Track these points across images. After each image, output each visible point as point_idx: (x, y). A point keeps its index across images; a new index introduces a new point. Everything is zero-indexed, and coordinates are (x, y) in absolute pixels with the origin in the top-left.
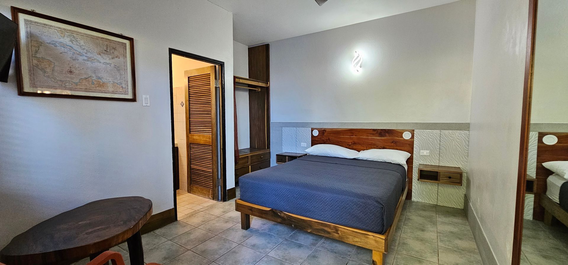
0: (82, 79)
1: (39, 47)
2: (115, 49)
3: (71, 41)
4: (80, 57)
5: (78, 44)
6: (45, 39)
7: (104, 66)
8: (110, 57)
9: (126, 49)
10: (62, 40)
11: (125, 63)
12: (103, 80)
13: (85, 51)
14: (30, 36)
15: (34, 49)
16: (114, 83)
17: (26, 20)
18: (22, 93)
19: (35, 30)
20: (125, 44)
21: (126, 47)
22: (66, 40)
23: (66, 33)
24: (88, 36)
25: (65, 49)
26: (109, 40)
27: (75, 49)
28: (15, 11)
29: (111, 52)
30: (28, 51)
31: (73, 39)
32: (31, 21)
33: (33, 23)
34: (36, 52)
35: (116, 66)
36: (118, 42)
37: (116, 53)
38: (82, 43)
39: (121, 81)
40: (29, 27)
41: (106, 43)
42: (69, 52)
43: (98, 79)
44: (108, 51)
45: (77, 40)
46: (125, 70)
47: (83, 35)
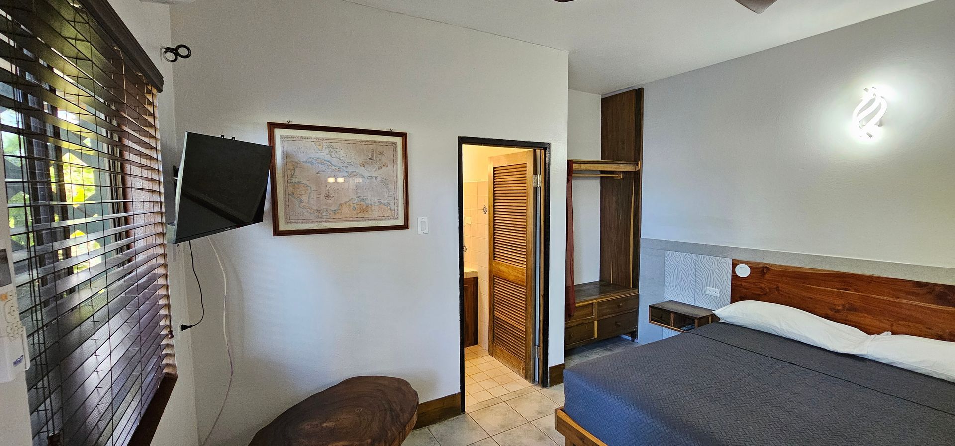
0: (341, 204)
1: (295, 169)
2: (382, 154)
3: (330, 153)
4: (340, 174)
5: (338, 156)
6: (302, 157)
7: (368, 181)
8: (377, 166)
9: (396, 151)
10: (320, 155)
11: (395, 172)
12: (366, 202)
13: (345, 164)
14: (287, 156)
15: (289, 173)
16: (380, 203)
17: (282, 137)
18: (277, 233)
19: (291, 148)
20: (396, 143)
21: (396, 147)
22: (324, 154)
23: (325, 144)
24: (349, 141)
25: (323, 166)
26: (374, 142)
27: (334, 164)
28: (272, 126)
29: (378, 159)
30: (284, 177)
31: (332, 150)
32: (287, 137)
33: (289, 139)
34: (292, 176)
35: (383, 178)
36: (387, 142)
37: (384, 159)
38: (342, 153)
39: (390, 199)
40: (284, 144)
41: (371, 147)
42: (327, 170)
43: (361, 201)
44: (374, 158)
45: (337, 150)
46: (396, 183)
47: (343, 142)
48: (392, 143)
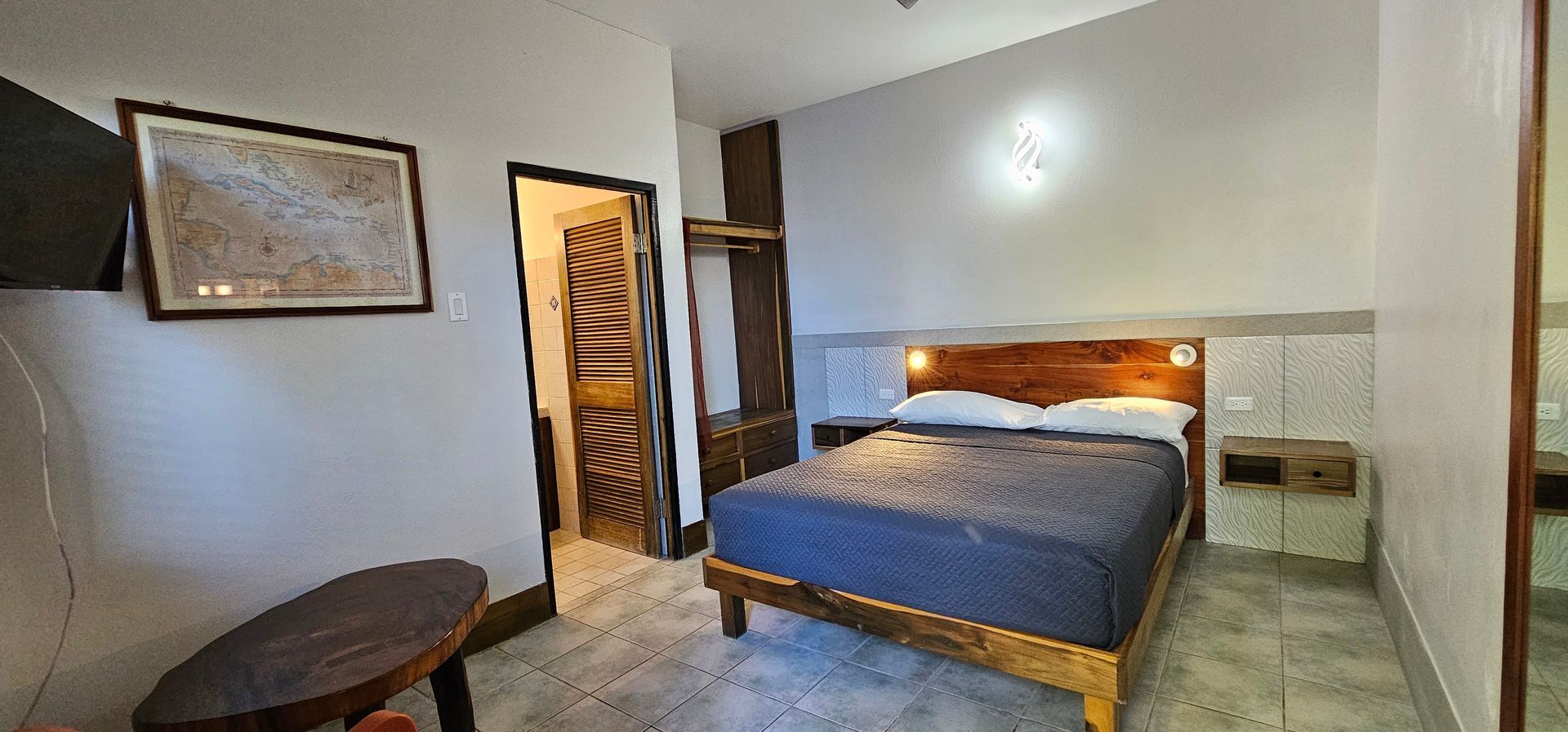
0: (295, 264)
1: (188, 194)
2: (369, 179)
3: (264, 170)
4: (288, 209)
5: (280, 176)
6: (203, 173)
7: (347, 226)
8: (362, 200)
9: (398, 177)
10: (241, 170)
11: (399, 213)
12: (347, 262)
13: (298, 193)
14: (166, 168)
15: (177, 200)
16: (375, 267)
17: (153, 131)
18: (157, 314)
19: (177, 153)
20: (396, 163)
21: (397, 170)
22: (252, 171)
23: (251, 152)
24: (303, 152)
25: (251, 193)
26: (354, 157)
27: (275, 190)
28: (127, 109)
29: (363, 188)
30: (163, 207)
31: (268, 165)
32: (165, 131)
33: (170, 136)
34: (184, 206)
35: (376, 222)
36: (378, 160)
37: (375, 189)
38: (290, 172)
39: (393, 260)
40: (160, 144)
41: (349, 166)
42: (260, 200)
43: (335, 260)
44: (355, 186)
45: (278, 166)
46: (401, 231)
47: (290, 151)
48: (388, 161)
